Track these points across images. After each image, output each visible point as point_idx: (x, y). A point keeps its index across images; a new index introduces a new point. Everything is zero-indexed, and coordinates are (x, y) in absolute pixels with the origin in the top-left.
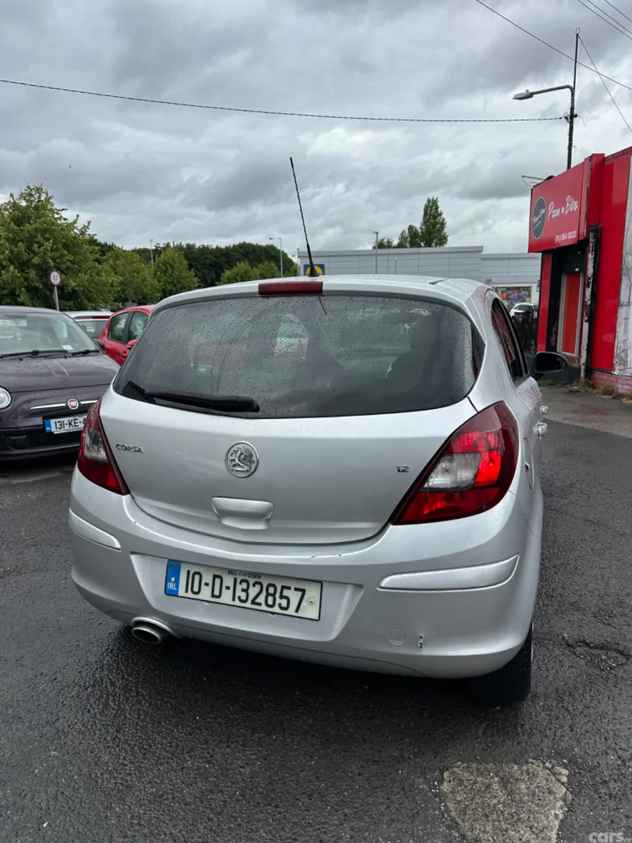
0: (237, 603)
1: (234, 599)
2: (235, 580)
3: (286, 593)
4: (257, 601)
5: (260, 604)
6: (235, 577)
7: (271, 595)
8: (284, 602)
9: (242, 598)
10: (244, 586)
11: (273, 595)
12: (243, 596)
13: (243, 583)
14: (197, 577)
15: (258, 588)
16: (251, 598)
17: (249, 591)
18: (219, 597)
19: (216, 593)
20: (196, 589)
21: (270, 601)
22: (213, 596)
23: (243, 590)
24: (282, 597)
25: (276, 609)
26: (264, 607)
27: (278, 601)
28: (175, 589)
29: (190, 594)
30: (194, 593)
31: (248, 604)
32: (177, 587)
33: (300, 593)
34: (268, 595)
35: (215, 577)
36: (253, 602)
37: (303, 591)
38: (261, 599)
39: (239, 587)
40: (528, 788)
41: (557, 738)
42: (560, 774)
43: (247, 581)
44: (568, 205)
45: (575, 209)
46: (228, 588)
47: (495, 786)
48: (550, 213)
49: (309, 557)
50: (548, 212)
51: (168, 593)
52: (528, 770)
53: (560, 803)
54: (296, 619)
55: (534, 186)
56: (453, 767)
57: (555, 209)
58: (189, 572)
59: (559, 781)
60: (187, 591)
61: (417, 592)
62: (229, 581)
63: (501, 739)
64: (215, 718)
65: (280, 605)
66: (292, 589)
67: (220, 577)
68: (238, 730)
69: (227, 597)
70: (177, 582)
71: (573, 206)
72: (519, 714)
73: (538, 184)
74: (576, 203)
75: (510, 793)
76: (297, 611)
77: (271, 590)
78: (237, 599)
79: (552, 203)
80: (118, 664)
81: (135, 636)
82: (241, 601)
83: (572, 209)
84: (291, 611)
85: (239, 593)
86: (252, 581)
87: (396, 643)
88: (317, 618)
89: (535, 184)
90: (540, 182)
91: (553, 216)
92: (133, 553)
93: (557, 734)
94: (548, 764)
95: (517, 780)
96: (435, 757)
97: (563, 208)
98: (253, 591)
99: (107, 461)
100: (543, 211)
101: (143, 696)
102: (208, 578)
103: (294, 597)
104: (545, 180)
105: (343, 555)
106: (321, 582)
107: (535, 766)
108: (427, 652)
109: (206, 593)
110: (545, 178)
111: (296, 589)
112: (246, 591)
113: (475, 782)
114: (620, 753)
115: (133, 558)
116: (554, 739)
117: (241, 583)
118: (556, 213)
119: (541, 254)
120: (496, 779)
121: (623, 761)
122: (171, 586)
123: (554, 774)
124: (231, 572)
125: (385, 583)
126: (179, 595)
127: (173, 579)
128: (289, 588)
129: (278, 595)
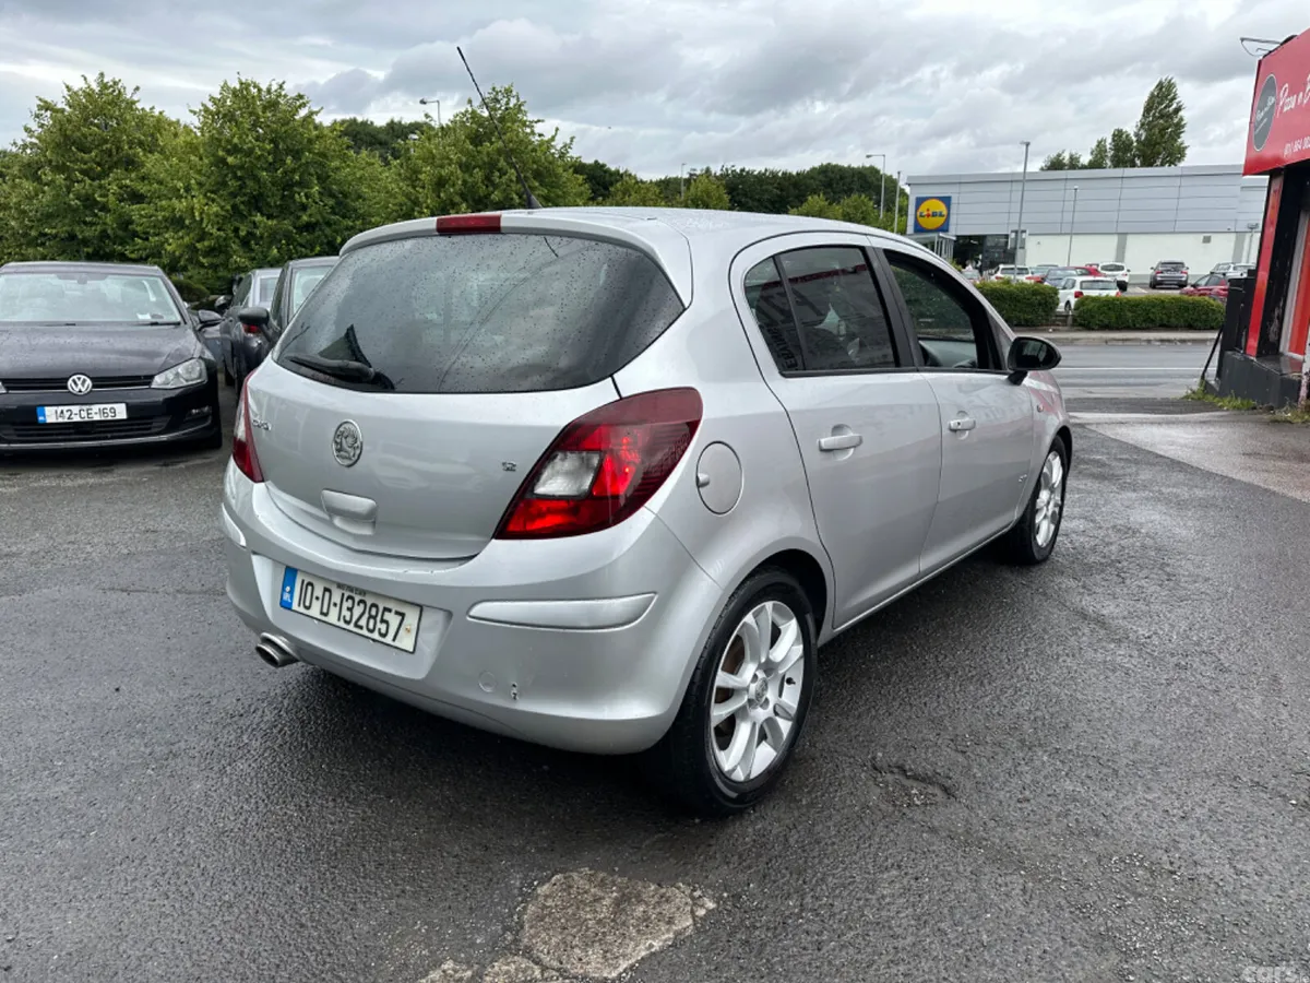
0: (342, 624)
1: (339, 619)
2: (343, 595)
3: (387, 616)
4: (360, 623)
5: (361, 628)
6: (343, 591)
7: (373, 617)
8: (384, 628)
9: (346, 618)
10: (350, 603)
11: (375, 618)
12: (348, 616)
13: (349, 601)
14: (310, 588)
15: (362, 605)
16: (354, 620)
17: (354, 611)
18: (327, 614)
19: (325, 610)
21: (371, 624)
22: (322, 613)
23: (348, 609)
24: (383, 621)
25: (376, 636)
26: (365, 632)
27: (379, 625)
28: (290, 601)
29: (302, 609)
30: (305, 606)
31: (351, 627)
32: (292, 598)
33: (400, 618)
34: (370, 617)
35: (326, 590)
36: (356, 624)
37: (402, 615)
38: (363, 622)
39: (345, 605)
42: (703, 906)
43: (352, 598)
44: (1309, 87)
46: (335, 604)
48: (1281, 103)
49: (401, 572)
50: (1278, 104)
51: (283, 605)
53: (669, 936)
54: (392, 649)
55: (1265, 56)
57: (1289, 96)
58: (303, 582)
59: (693, 912)
60: (299, 605)
61: (508, 626)
62: (337, 597)
65: (379, 630)
66: (394, 612)
67: (329, 591)
70: (291, 592)
73: (1269, 53)
76: (394, 640)
77: (373, 612)
78: (342, 618)
79: (1287, 85)
82: (346, 622)
84: (388, 640)
85: (344, 611)
86: (357, 598)
87: (488, 690)
88: (412, 651)
89: (1266, 52)
90: (1272, 48)
91: (1285, 109)
92: (255, 553)
94: (697, 893)
96: (562, 857)
97: (1301, 94)
98: (358, 610)
99: (245, 440)
100: (1272, 100)
102: (318, 590)
103: (394, 620)
104: (1282, 44)
106: (421, 607)
107: (678, 892)
108: (524, 706)
109: (315, 611)
110: (1282, 40)
111: (397, 613)
112: (350, 609)
115: (255, 559)
117: (347, 600)
118: (1290, 103)
119: (1268, 177)
122: (286, 597)
123: (694, 904)
124: (340, 586)
125: (475, 611)
126: (293, 608)
127: (289, 589)
128: (390, 611)
129: (379, 618)
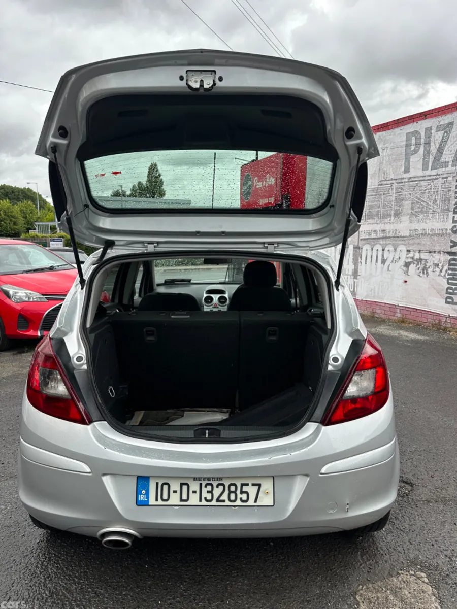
0: (204, 503)
1: (200, 500)
2: (201, 485)
3: (245, 489)
4: (221, 499)
5: (224, 501)
6: (200, 482)
7: (233, 492)
8: (244, 497)
9: (208, 499)
10: (209, 488)
11: (235, 492)
12: (209, 497)
13: (208, 486)
14: (165, 487)
15: (221, 488)
16: (215, 497)
17: (213, 492)
18: (187, 500)
19: (184, 497)
20: (165, 497)
21: (233, 497)
22: (181, 500)
23: (208, 492)
24: (242, 492)
25: (238, 503)
26: (227, 503)
27: (239, 496)
28: (145, 500)
29: (160, 502)
30: (163, 500)
31: (214, 503)
32: (148, 497)
33: (257, 487)
34: (230, 492)
35: (182, 484)
36: (218, 500)
37: (259, 485)
38: (225, 497)
39: (204, 490)
40: (410, 593)
41: (406, 551)
42: (422, 577)
43: (211, 485)
44: (267, 180)
45: (273, 183)
46: (194, 492)
47: (391, 597)
48: (255, 184)
49: (267, 459)
50: (253, 184)
51: (139, 504)
52: (402, 579)
53: (433, 598)
54: (255, 508)
55: (243, 166)
56: (359, 591)
57: (258, 182)
58: (157, 484)
59: (423, 582)
60: (157, 500)
62: (195, 486)
63: (374, 561)
64: (173, 598)
65: (241, 499)
66: (250, 485)
67: (187, 484)
68: (197, 604)
69: (194, 500)
70: (147, 494)
71: (271, 181)
72: (375, 540)
73: (245, 164)
74: (273, 180)
75: (402, 600)
76: (256, 501)
77: (233, 488)
78: (203, 499)
79: (256, 178)
80: (63, 570)
81: (105, 545)
82: (207, 501)
83: (270, 183)
84: (251, 502)
85: (205, 494)
86: (215, 484)
87: (331, 512)
88: (273, 505)
89: (243, 164)
90: (246, 163)
91: (257, 187)
92: (104, 475)
93: (405, 549)
94: (411, 572)
95: (400, 589)
96: (344, 586)
97: (264, 182)
98: (217, 491)
99: (69, 397)
100: (250, 183)
101: (101, 595)
102: (175, 486)
103: (252, 491)
104: (251, 162)
105: (293, 454)
106: (273, 477)
107: (405, 576)
108: (351, 514)
109: (175, 499)
111: (253, 485)
112: (211, 492)
113: (378, 598)
114: (445, 552)
115: (104, 478)
116: (404, 553)
117: (206, 487)
118: (260, 185)
120: (388, 591)
121: (450, 558)
122: (142, 498)
123: (418, 578)
124: (196, 479)
125: (323, 470)
126: (150, 504)
127: (144, 492)
128: (247, 485)
129: (238, 492)
